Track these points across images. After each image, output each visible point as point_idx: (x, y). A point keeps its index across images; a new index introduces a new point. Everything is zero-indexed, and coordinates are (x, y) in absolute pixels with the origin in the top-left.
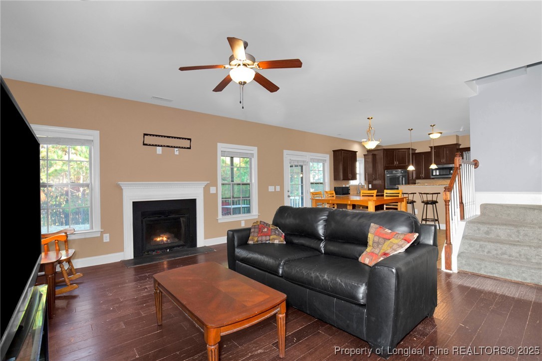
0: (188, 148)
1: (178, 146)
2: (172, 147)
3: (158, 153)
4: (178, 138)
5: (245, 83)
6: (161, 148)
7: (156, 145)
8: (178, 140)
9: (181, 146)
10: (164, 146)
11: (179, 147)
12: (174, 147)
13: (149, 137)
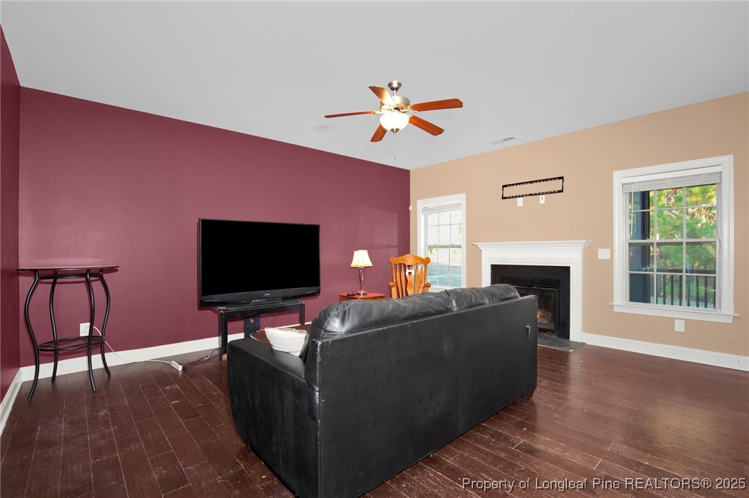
0: (559, 191)
1: (544, 191)
2: (536, 194)
3: (518, 205)
4: (544, 180)
5: (397, 130)
6: (522, 198)
7: (516, 197)
8: (545, 182)
9: (548, 191)
10: (526, 195)
11: (547, 193)
12: (539, 194)
13: (508, 187)
